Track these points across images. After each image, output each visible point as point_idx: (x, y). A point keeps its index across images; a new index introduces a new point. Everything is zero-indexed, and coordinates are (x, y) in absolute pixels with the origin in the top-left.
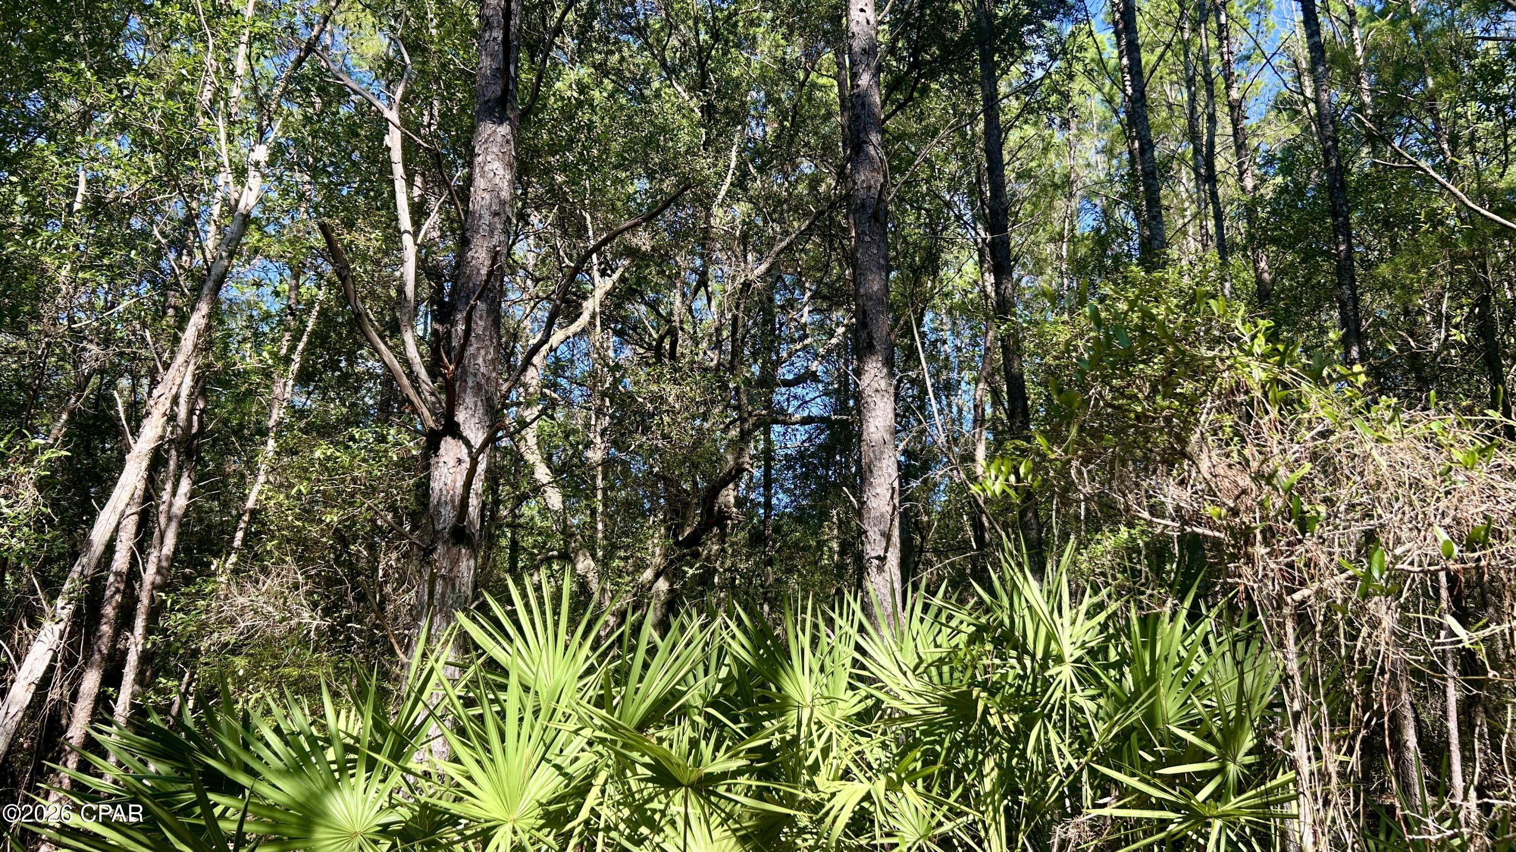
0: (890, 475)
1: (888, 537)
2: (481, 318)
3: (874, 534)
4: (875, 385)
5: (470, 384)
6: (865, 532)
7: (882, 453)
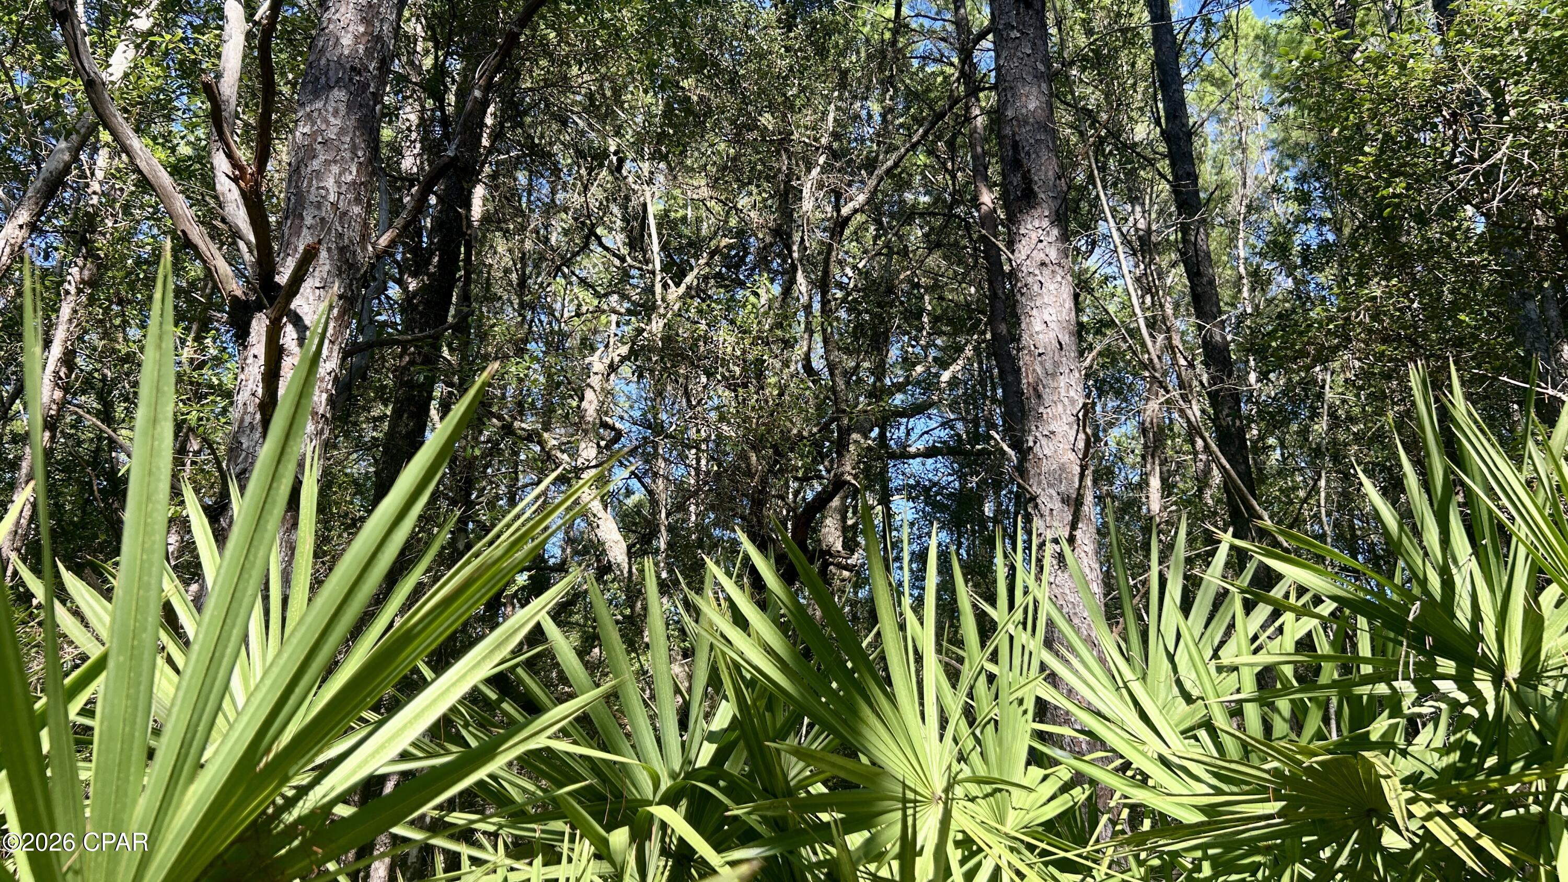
0: (1073, 402)
1: (1075, 503)
2: (336, 113)
3: (1049, 500)
4: (1039, 256)
5: (309, 221)
6: (1033, 499)
7: (1056, 364)
